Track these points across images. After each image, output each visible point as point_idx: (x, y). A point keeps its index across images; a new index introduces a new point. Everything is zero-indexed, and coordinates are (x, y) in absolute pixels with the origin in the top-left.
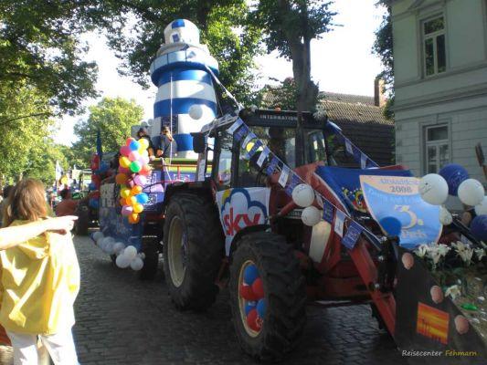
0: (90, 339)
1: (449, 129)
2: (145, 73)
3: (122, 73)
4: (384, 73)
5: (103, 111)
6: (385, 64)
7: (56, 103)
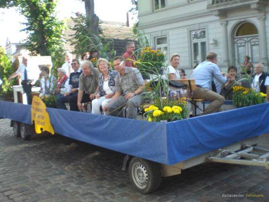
1: (168, 38)
4: (132, 9)
6: (133, 4)
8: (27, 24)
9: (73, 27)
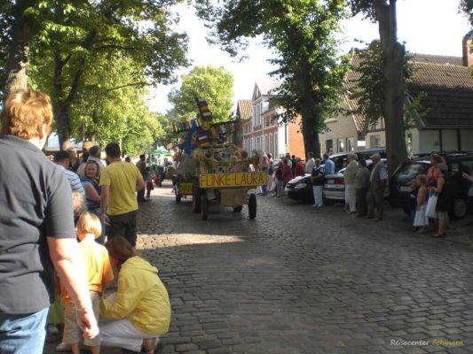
0: (185, 292)
2: (233, 41)
3: (211, 42)
5: (195, 79)
7: (150, 73)
8: (281, 63)
9: (357, 65)
